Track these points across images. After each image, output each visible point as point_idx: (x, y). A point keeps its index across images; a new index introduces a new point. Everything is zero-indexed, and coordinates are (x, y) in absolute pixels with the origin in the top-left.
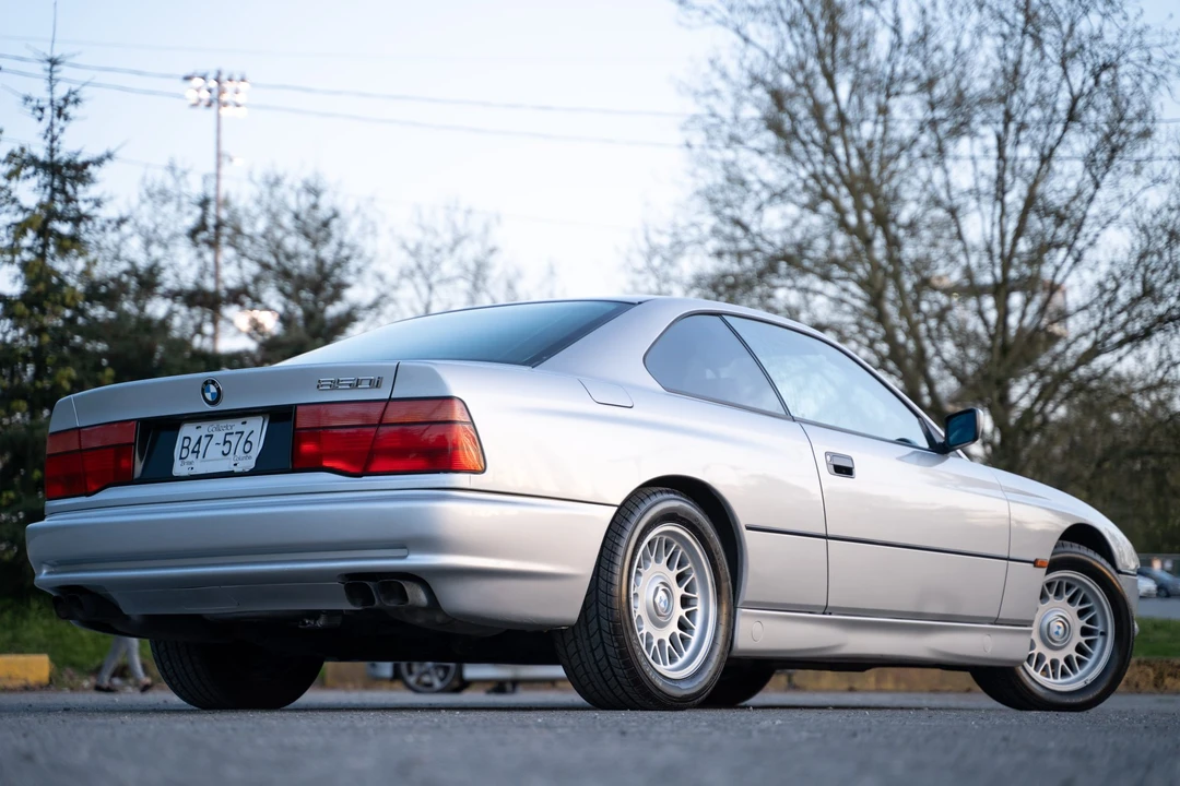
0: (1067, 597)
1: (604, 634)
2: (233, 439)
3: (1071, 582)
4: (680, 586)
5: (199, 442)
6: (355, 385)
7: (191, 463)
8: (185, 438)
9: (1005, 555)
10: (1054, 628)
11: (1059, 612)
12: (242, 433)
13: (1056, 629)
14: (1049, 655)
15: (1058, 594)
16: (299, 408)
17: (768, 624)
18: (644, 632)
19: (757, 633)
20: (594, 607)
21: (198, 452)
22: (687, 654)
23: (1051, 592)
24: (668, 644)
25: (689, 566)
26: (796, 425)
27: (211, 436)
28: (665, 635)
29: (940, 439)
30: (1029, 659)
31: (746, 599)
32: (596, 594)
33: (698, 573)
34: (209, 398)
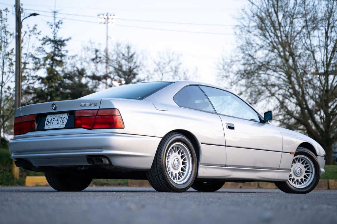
0: (301, 162)
1: (158, 172)
2: (60, 119)
3: (303, 158)
4: (182, 159)
5: (51, 120)
6: (90, 105)
7: (49, 126)
8: (48, 119)
9: (281, 151)
10: (297, 171)
11: (299, 167)
12: (62, 118)
13: (298, 171)
14: (296, 178)
15: (299, 161)
16: (76, 111)
17: (208, 169)
18: (171, 171)
19: (204, 172)
20: (156, 165)
21: (51, 123)
22: (183, 177)
23: (297, 161)
24: (178, 175)
25: (184, 154)
26: (218, 115)
27: (54, 119)
28: (177, 172)
29: (263, 119)
30: (290, 179)
31: (201, 163)
32: (156, 161)
33: (187, 156)
34: (54, 108)
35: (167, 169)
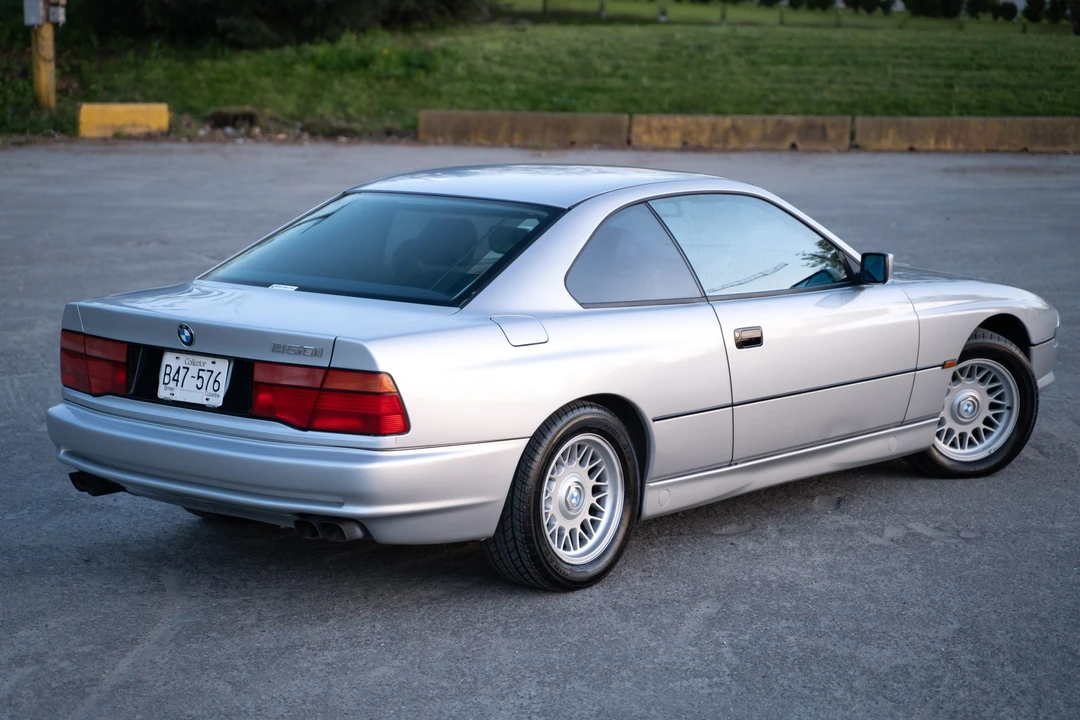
0: (978, 378)
1: (518, 543)
2: (205, 376)
3: (982, 367)
4: (591, 478)
5: (178, 372)
6: (300, 352)
7: (172, 389)
8: (167, 366)
9: (914, 367)
10: (964, 406)
11: (970, 393)
12: (212, 372)
13: (966, 407)
14: (958, 429)
15: (970, 376)
16: (257, 365)
17: (674, 491)
18: (556, 527)
19: (659, 499)
20: (509, 520)
21: (177, 381)
22: (596, 536)
23: (962, 375)
24: (579, 530)
25: (599, 461)
26: (709, 304)
27: (188, 369)
28: (576, 524)
29: (856, 269)
30: (939, 435)
31: (654, 476)
32: (512, 510)
33: (608, 466)
34: (185, 340)
35: (545, 523)
